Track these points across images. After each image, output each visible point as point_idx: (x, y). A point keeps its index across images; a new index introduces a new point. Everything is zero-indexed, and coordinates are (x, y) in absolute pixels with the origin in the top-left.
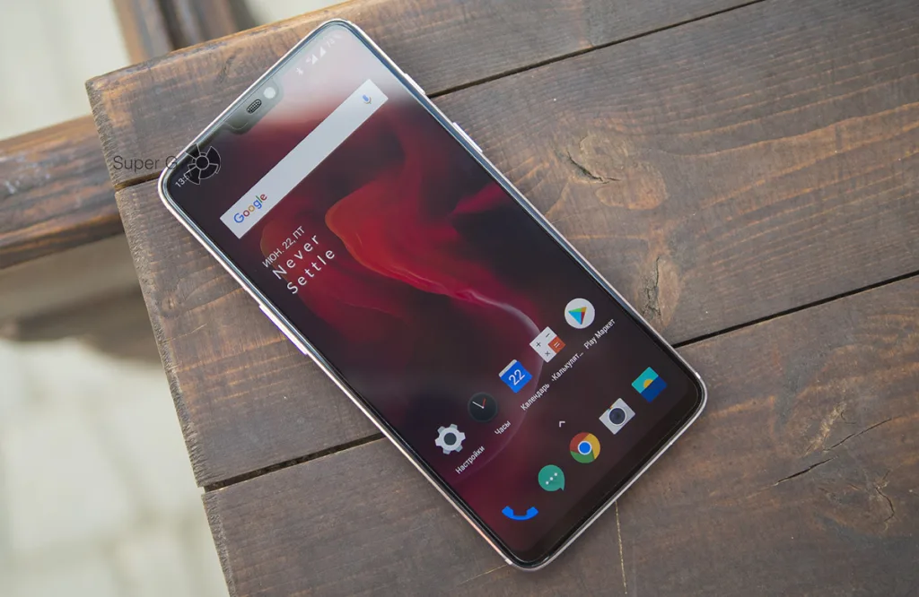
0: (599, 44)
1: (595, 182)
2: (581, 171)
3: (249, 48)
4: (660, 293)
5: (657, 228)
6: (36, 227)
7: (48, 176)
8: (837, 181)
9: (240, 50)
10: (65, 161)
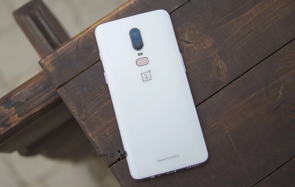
0: (181, 5)
1: (192, 44)
2: (187, 43)
3: (82, 37)
4: (221, 69)
5: (214, 52)
6: (34, 110)
7: (33, 94)
8: (260, 22)
9: (79, 39)
10: (36, 88)
